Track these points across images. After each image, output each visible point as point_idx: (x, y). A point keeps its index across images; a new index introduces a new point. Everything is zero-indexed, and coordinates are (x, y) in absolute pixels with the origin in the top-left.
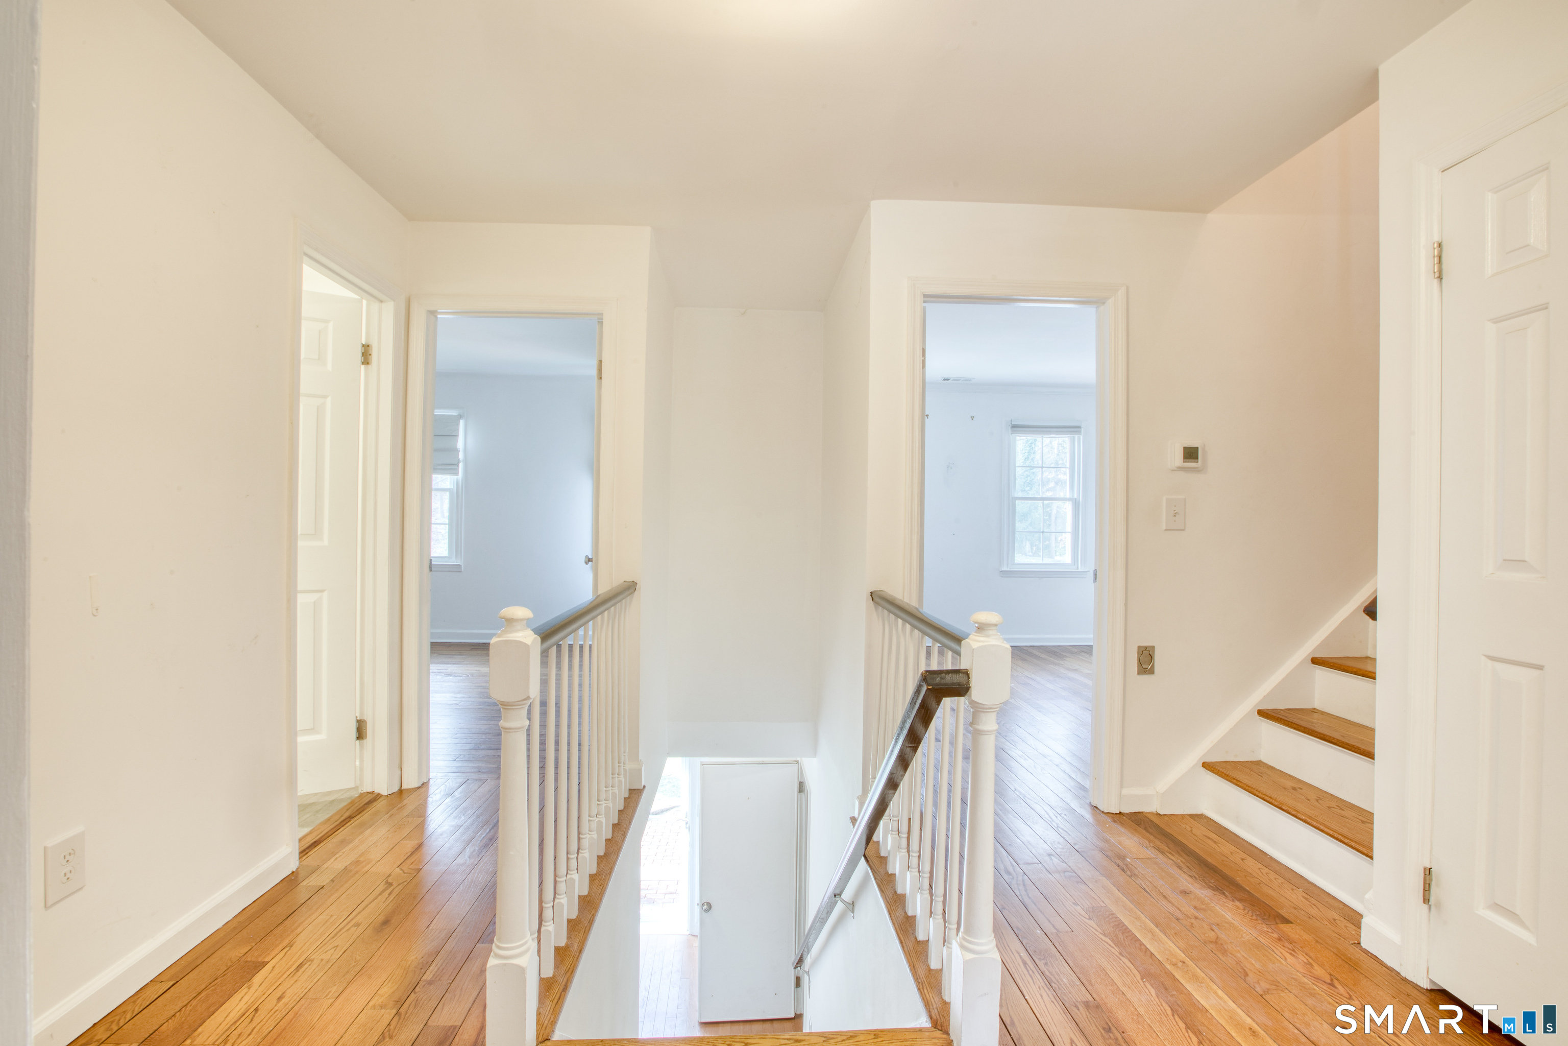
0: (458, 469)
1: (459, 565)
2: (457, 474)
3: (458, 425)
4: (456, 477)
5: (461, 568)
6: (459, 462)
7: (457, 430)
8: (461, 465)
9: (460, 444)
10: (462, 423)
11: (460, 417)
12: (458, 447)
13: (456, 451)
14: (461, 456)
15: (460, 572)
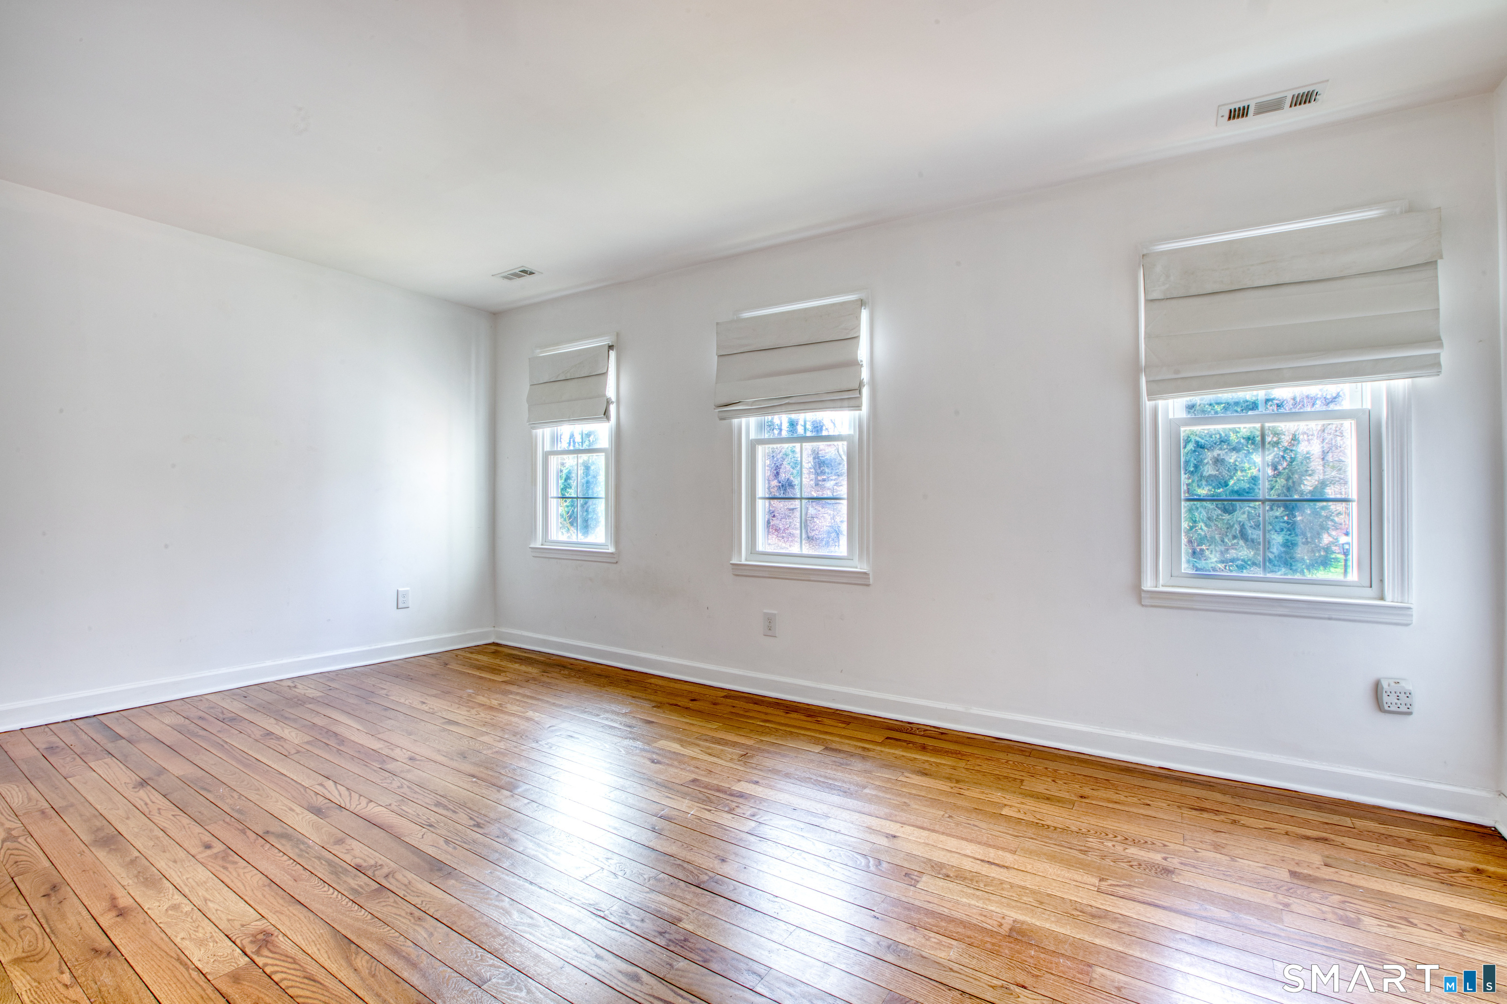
0: (859, 398)
1: (865, 573)
2: (858, 407)
3: (858, 318)
4: (857, 413)
5: (869, 578)
6: (861, 385)
7: (858, 326)
8: (865, 391)
9: (863, 353)
10: (865, 314)
11: (862, 303)
12: (859, 358)
13: (855, 364)
14: (865, 374)
15: (868, 585)
